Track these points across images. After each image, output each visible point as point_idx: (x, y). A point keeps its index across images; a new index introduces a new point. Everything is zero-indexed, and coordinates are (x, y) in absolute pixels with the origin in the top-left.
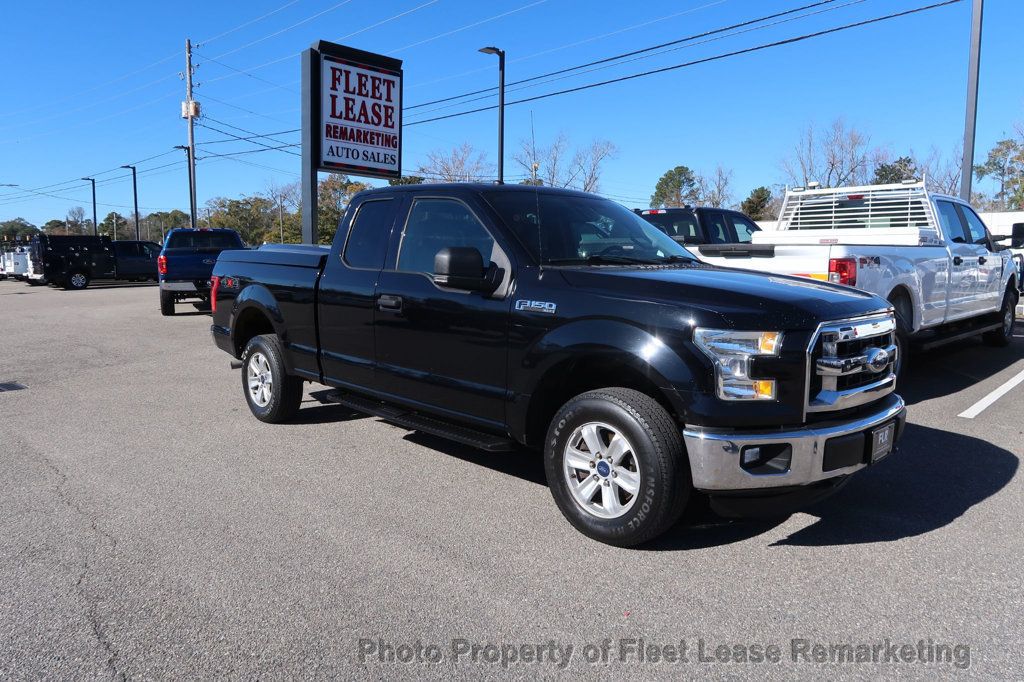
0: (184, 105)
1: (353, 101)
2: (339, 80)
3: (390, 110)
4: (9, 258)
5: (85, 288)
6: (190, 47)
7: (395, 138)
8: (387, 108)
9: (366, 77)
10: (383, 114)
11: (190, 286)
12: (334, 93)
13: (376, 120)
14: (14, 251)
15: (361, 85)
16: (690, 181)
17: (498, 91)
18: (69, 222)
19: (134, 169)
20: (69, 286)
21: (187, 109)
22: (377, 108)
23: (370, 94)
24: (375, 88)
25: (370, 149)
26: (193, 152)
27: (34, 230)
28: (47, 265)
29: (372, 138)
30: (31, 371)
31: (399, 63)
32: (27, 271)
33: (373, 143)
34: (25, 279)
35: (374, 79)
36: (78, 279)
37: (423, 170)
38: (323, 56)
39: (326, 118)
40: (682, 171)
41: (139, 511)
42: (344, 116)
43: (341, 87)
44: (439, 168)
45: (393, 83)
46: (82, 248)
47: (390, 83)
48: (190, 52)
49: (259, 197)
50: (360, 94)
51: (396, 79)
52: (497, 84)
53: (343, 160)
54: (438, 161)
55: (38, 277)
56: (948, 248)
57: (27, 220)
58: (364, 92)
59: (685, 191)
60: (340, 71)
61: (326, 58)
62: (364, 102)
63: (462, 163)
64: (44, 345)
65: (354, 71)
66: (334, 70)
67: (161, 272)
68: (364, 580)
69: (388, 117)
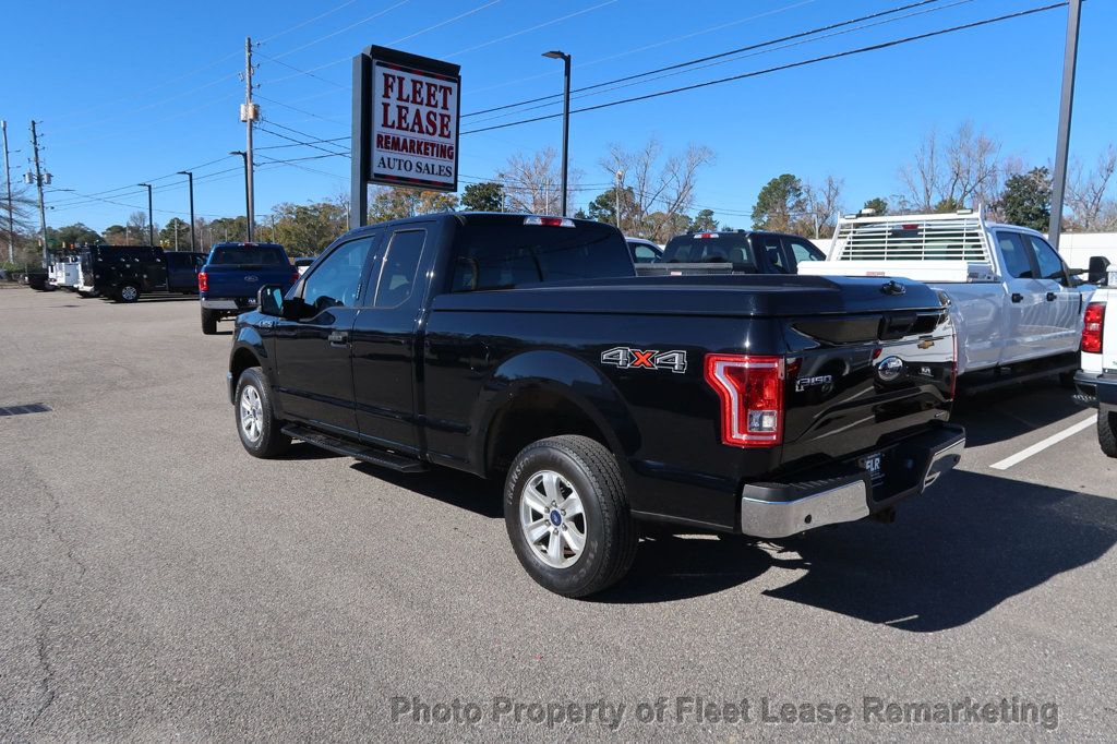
0: (243, 106)
1: (407, 109)
2: (391, 87)
3: (446, 119)
4: (61, 269)
5: (137, 302)
6: (250, 46)
7: (451, 148)
8: (442, 116)
9: (421, 83)
10: (438, 123)
11: (231, 305)
12: (386, 100)
13: (431, 130)
14: (67, 260)
15: (415, 92)
16: (797, 190)
17: (563, 98)
18: (130, 228)
19: (191, 175)
20: (119, 300)
21: (246, 111)
22: (432, 117)
23: (425, 101)
24: (430, 95)
25: (425, 160)
26: (252, 157)
27: (94, 236)
28: (98, 277)
29: (426, 149)
30: (59, 392)
31: (457, 68)
32: (77, 283)
33: (428, 154)
34: (75, 290)
35: (429, 85)
36: (129, 292)
37: (502, 176)
38: (375, 61)
39: (378, 128)
40: (788, 179)
41: (117, 540)
42: (396, 125)
43: (394, 94)
44: (520, 173)
45: (450, 89)
46: (133, 259)
47: (446, 90)
48: (250, 51)
49: (328, 203)
50: (414, 101)
51: (454, 86)
52: (562, 90)
53: (395, 172)
54: (519, 166)
55: (88, 289)
56: (1005, 285)
57: (87, 225)
58: (419, 100)
59: (791, 201)
60: (393, 77)
61: (378, 64)
62: (418, 110)
63: (544, 169)
64: (77, 365)
65: (408, 77)
66: (386, 76)
67: (201, 290)
68: (303, 615)
69: (444, 126)
